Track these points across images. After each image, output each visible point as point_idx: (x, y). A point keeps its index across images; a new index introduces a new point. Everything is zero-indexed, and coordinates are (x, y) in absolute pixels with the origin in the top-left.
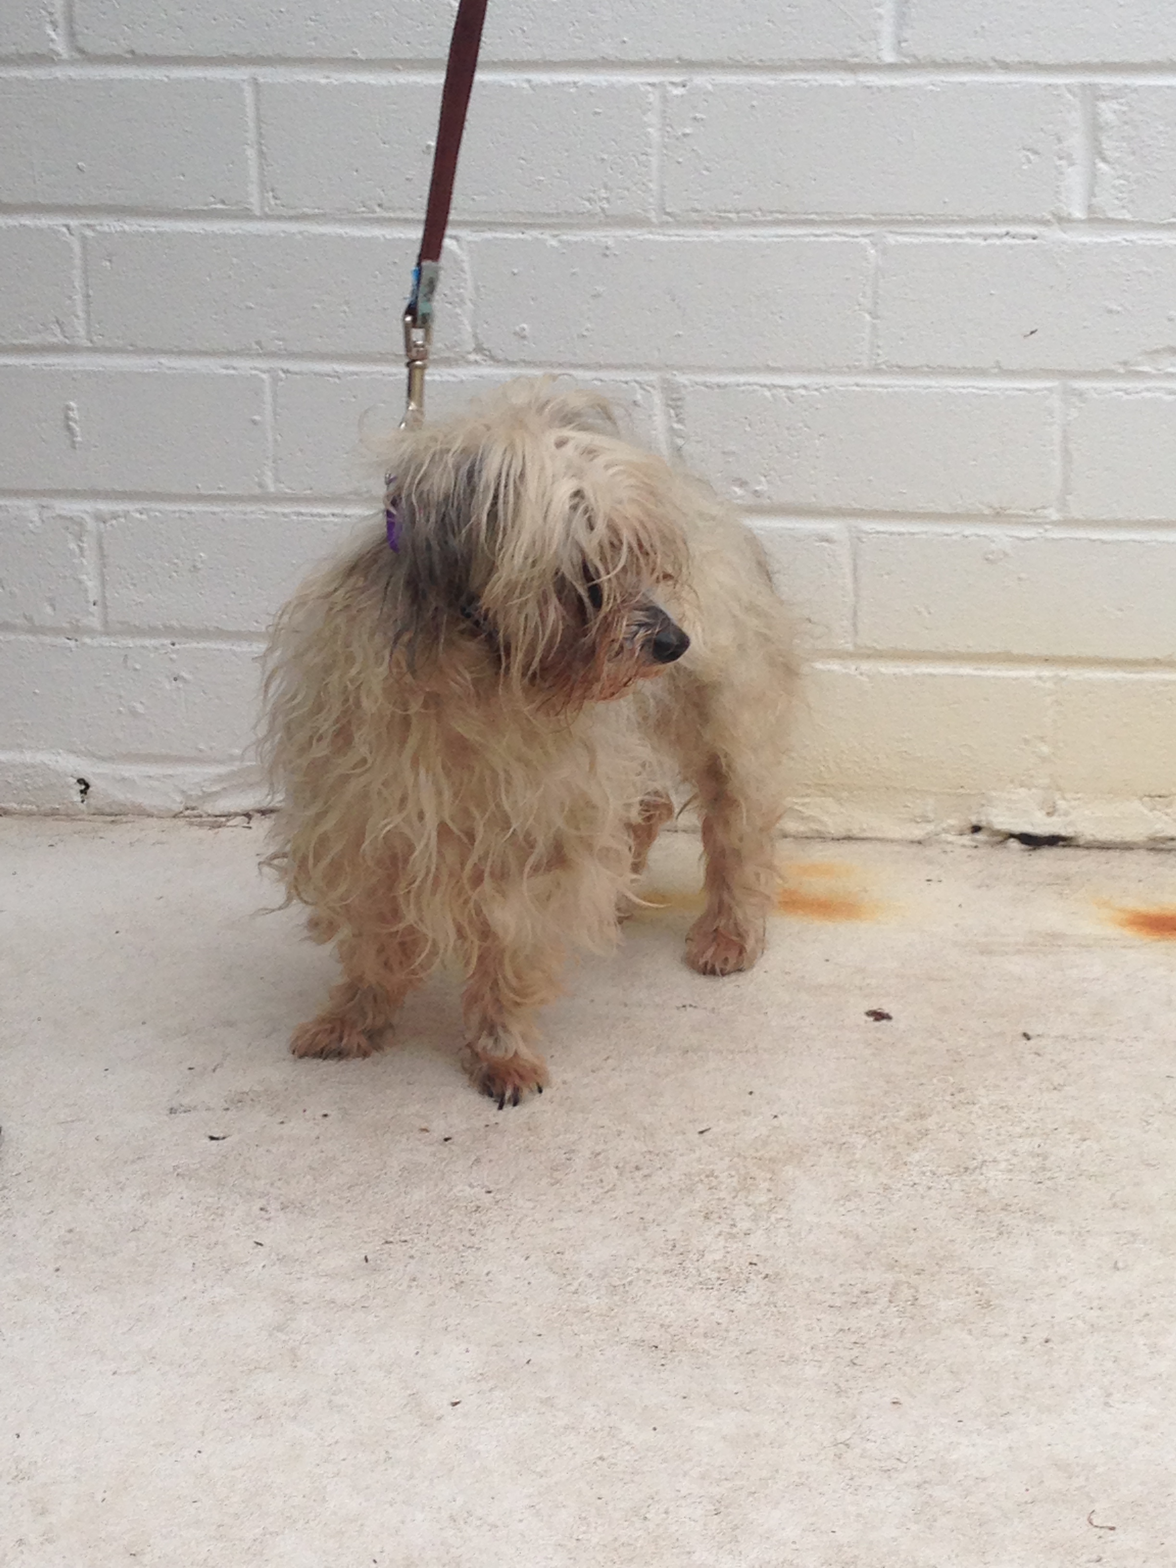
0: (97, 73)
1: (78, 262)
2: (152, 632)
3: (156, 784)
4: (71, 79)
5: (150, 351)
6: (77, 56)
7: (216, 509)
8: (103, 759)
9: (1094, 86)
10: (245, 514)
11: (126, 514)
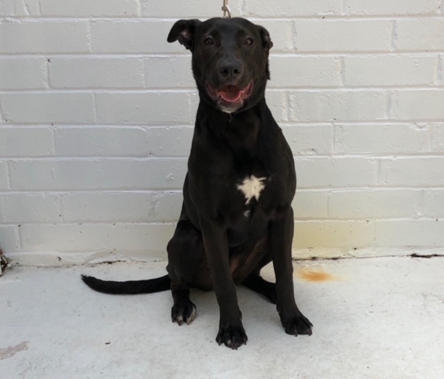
1: (53, 136)
2: (74, 222)
3: (78, 257)
4: (49, 93)
6: (51, 88)
7: (90, 192)
8: (64, 252)
9: (288, 92)
10: (97, 193)
11: (67, 194)
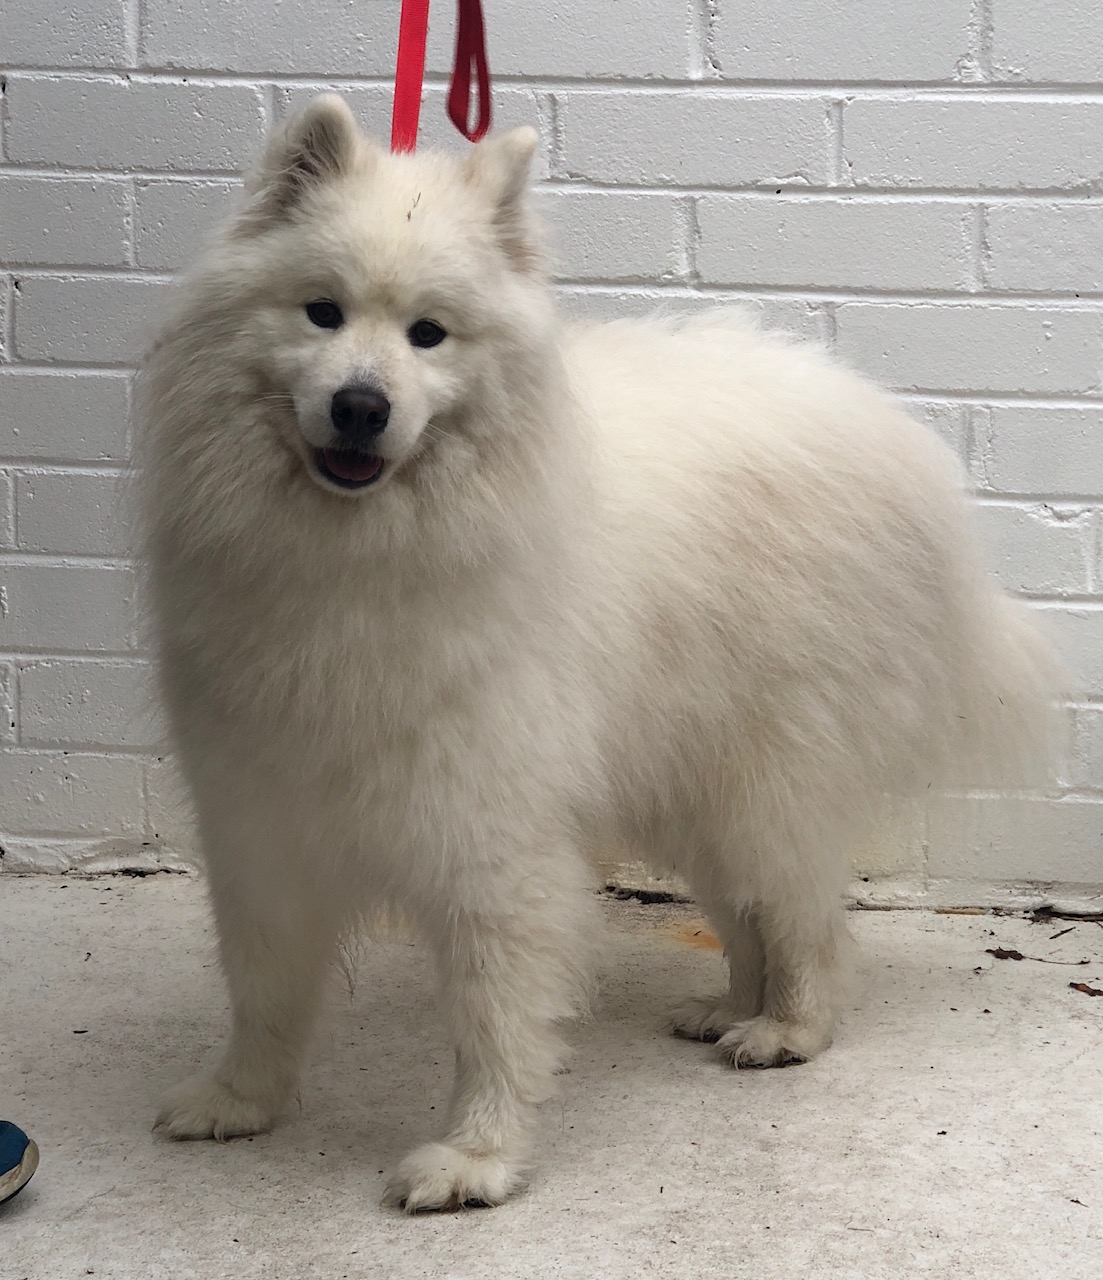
0: (29, 371)
1: (11, 493)
2: (52, 745)
3: (50, 851)
4: (12, 375)
5: (57, 554)
6: (16, 360)
7: (98, 660)
8: (15, 834)
10: (117, 664)
11: (37, 663)
